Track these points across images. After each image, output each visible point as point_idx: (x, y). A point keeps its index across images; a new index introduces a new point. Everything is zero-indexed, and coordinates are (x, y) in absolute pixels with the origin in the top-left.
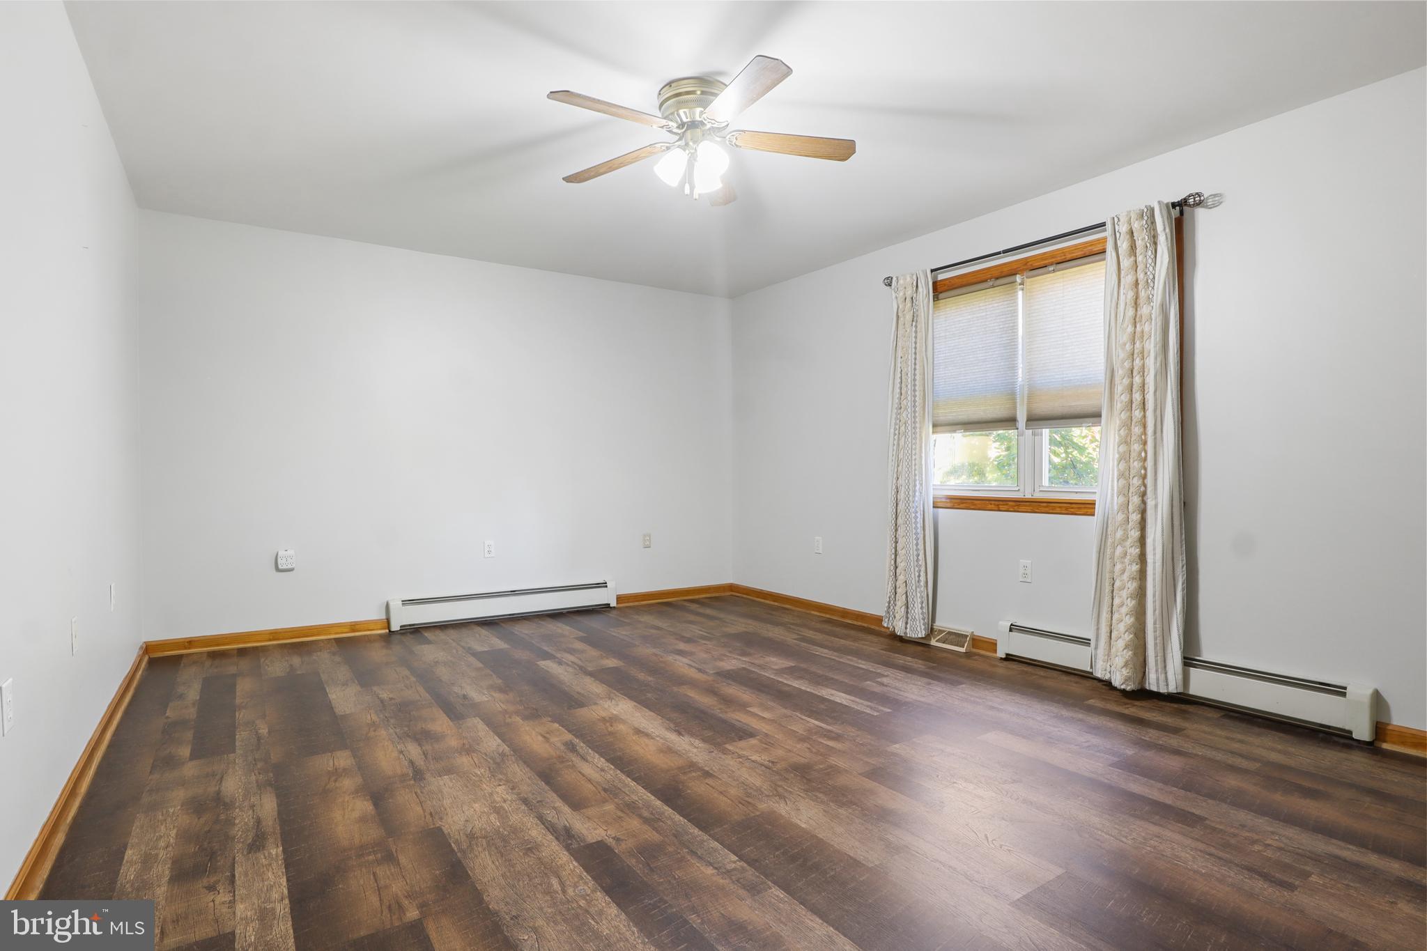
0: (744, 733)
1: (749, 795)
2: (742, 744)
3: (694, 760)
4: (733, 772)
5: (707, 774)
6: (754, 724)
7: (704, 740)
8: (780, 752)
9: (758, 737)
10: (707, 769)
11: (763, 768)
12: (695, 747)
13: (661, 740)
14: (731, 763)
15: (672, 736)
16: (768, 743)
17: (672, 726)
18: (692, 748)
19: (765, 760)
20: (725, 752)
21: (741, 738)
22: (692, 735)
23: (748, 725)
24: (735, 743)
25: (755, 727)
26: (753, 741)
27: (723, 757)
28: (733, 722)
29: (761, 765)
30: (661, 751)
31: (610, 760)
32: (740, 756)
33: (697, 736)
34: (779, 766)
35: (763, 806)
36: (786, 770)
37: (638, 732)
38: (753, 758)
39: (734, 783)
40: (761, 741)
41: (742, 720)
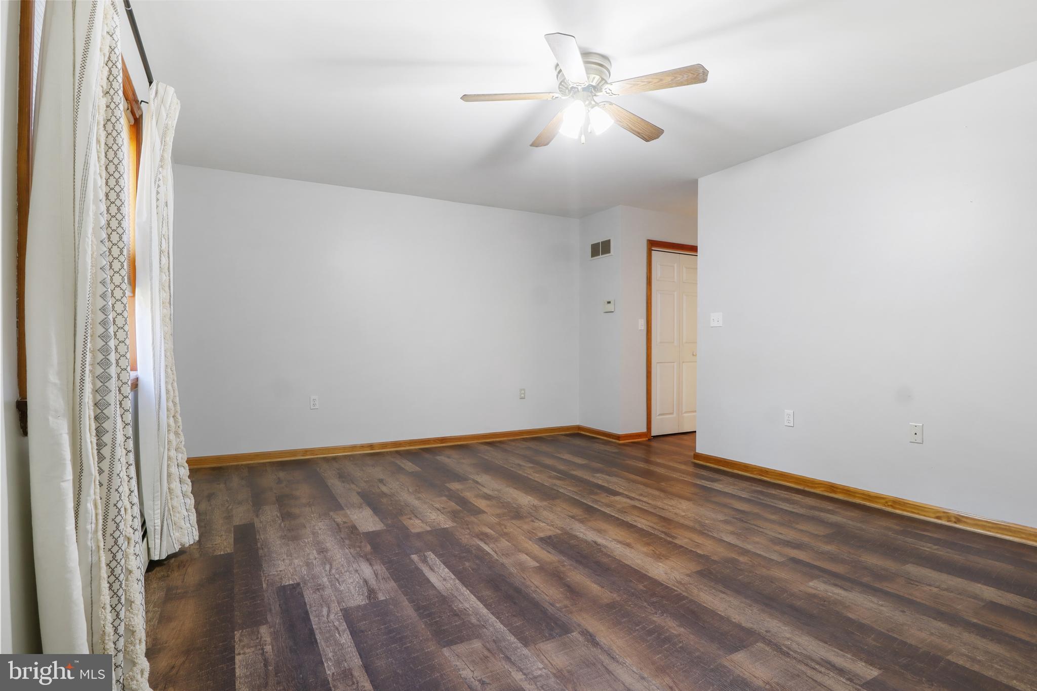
0: (547, 542)
1: (550, 507)
2: (549, 533)
3: (581, 524)
4: (558, 518)
5: (573, 517)
6: (536, 549)
7: (576, 537)
8: (526, 527)
9: (537, 537)
10: (573, 520)
11: (539, 519)
12: (582, 532)
13: (608, 538)
14: (558, 522)
15: (600, 540)
16: (530, 534)
17: (603, 549)
18: (585, 532)
19: (537, 523)
20: (562, 529)
21: (550, 537)
22: (586, 541)
23: (542, 548)
24: (555, 534)
25: (537, 546)
26: (542, 535)
27: (563, 526)
28: (553, 551)
29: (540, 520)
30: (605, 531)
31: (635, 526)
32: (553, 526)
33: (582, 540)
34: (530, 519)
35: (545, 503)
36: (526, 517)
37: (628, 545)
38: (544, 524)
39: (558, 512)
40: (536, 534)
41: (546, 552)
